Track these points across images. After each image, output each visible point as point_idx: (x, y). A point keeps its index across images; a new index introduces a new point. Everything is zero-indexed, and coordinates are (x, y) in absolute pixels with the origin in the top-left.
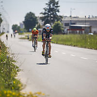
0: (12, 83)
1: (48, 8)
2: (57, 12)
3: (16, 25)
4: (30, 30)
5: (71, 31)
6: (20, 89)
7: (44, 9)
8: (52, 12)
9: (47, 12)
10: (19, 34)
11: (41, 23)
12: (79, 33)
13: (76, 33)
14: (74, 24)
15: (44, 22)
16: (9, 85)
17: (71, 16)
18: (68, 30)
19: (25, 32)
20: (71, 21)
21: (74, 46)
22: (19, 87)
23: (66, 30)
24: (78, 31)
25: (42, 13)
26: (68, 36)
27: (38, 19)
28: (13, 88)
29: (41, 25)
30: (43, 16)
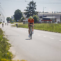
0: (6, 54)
1: (29, 7)
2: (35, 10)
3: (9, 18)
4: (18, 20)
5: (43, 21)
6: (12, 58)
7: (27, 7)
8: (31, 10)
9: (28, 9)
10: (11, 23)
11: (25, 16)
12: (49, 22)
13: (47, 22)
14: (46, 17)
15: (26, 15)
16: (4, 55)
17: (43, 12)
18: (41, 20)
19: (15, 22)
20: (43, 15)
21: (46, 31)
22: (11, 57)
23: (40, 21)
24: (48, 21)
25: (25, 10)
26: (42, 24)
27: (23, 13)
28: (7, 57)
29: (25, 17)
30: (26, 12)
